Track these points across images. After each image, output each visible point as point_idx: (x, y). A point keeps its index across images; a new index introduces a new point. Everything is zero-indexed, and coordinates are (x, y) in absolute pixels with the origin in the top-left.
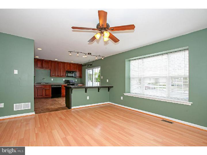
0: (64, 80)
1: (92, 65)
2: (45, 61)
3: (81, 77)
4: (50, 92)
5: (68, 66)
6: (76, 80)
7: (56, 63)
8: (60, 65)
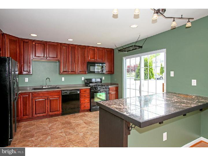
0: (83, 79)
1: (142, 47)
2: (49, 45)
3: (111, 72)
4: (59, 105)
5: (91, 52)
6: (103, 78)
7: (70, 48)
8: (76, 52)
